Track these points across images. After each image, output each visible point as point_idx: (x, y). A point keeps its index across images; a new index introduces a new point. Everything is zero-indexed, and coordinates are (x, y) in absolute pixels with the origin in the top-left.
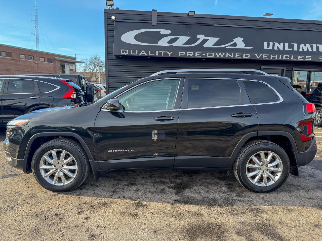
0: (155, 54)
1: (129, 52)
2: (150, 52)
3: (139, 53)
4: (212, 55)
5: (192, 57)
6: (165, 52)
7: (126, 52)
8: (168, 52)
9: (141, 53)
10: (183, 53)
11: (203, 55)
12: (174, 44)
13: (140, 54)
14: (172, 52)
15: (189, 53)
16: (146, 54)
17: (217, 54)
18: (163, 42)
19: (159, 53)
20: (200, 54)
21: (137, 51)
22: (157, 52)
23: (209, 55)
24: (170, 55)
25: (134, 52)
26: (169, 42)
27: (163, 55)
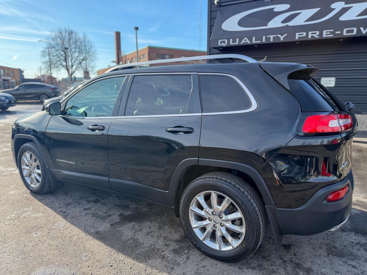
0: (262, 40)
1: (229, 42)
2: (254, 38)
3: (240, 41)
4: (352, 31)
5: (317, 39)
6: (275, 36)
7: (224, 42)
8: (279, 36)
9: (243, 41)
10: (303, 34)
11: (337, 32)
12: (291, 24)
13: (242, 43)
14: (285, 35)
15: (312, 34)
16: (249, 42)
17: (362, 29)
18: (276, 23)
19: (266, 38)
20: (331, 33)
21: (237, 40)
22: (264, 37)
23: (348, 32)
24: (282, 39)
25: (234, 41)
26: (283, 22)
27: (272, 40)
